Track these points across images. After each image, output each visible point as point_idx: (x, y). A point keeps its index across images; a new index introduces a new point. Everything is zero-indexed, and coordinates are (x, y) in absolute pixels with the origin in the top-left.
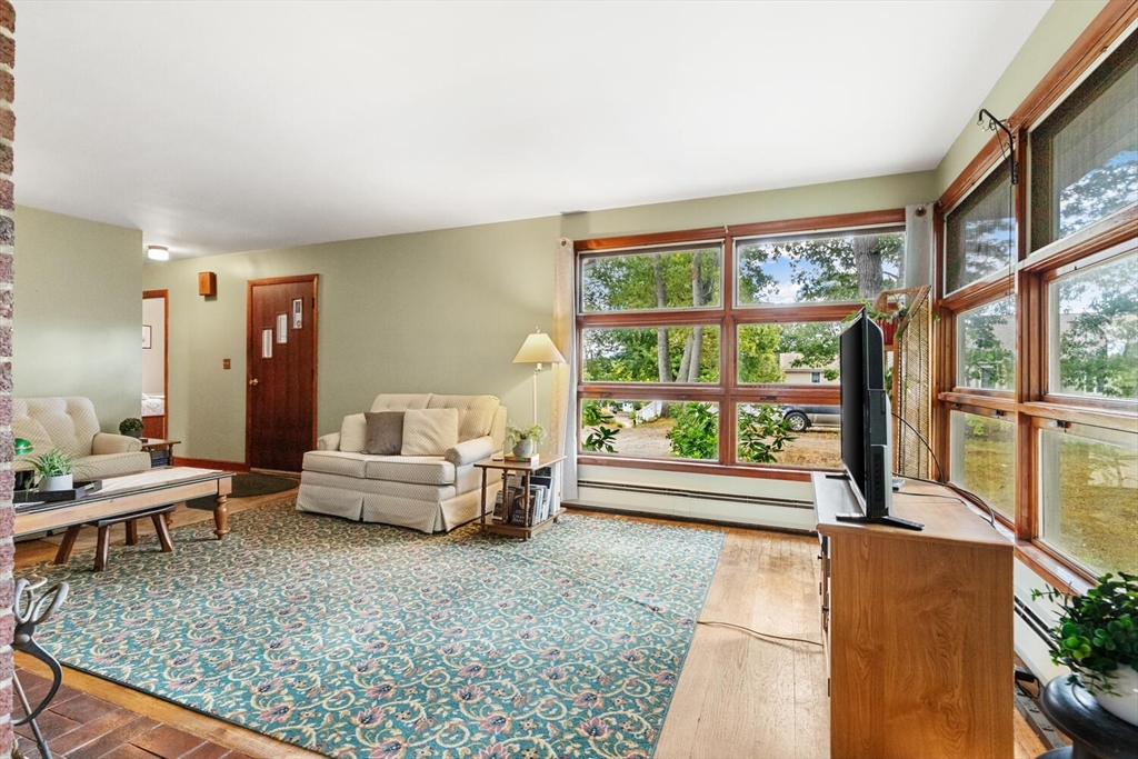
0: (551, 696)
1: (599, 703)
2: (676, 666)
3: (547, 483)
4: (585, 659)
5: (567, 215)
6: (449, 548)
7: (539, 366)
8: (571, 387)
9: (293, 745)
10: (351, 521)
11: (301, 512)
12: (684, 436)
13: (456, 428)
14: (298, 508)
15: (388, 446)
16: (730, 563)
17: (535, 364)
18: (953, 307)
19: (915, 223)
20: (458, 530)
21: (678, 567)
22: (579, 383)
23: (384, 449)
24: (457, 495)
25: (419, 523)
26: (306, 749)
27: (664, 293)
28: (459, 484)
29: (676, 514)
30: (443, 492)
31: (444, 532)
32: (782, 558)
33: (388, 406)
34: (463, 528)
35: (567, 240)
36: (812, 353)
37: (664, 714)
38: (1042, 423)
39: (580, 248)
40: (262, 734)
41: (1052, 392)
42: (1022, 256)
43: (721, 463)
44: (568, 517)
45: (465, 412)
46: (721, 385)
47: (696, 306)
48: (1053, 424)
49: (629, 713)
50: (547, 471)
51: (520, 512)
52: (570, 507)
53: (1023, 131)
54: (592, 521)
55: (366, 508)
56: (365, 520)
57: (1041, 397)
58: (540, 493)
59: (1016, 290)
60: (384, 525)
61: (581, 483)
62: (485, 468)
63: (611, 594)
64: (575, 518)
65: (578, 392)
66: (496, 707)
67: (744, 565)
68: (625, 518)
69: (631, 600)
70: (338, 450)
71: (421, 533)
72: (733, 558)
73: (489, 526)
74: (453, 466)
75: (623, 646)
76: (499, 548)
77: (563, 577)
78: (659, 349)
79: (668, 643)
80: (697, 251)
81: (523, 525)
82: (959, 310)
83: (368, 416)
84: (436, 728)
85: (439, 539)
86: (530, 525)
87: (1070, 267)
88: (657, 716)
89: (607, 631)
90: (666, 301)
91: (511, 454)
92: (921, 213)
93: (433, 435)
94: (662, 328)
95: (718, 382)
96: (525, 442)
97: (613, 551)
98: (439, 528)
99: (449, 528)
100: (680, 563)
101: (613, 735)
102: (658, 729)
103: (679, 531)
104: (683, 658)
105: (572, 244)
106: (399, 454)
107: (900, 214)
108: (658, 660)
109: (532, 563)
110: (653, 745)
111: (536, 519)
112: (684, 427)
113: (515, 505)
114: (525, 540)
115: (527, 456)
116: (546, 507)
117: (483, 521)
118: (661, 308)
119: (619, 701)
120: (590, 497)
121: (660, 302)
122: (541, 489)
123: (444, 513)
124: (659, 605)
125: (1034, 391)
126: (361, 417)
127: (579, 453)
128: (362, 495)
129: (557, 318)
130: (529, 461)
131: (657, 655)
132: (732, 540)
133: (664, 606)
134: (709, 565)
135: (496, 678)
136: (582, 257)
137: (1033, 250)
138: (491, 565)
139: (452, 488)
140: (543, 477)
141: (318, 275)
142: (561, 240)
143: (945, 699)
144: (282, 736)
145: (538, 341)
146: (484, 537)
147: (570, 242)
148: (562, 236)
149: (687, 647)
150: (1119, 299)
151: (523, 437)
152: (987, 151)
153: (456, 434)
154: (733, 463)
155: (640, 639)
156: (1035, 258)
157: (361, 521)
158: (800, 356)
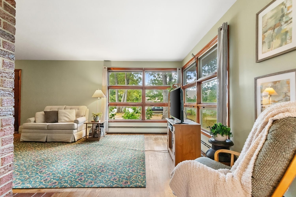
0: (121, 168)
1: (132, 167)
2: (144, 158)
3: (103, 127)
4: (125, 160)
5: (105, 61)
6: (78, 145)
7: (99, 98)
8: (107, 104)
9: (63, 188)
10: (42, 142)
11: (22, 142)
12: (127, 116)
13: (75, 115)
14: (21, 140)
15: (53, 120)
16: (147, 140)
17: (98, 98)
18: (185, 88)
19: (178, 71)
20: (78, 141)
21: (137, 142)
22: (108, 102)
23: (52, 121)
24: (77, 132)
25: (67, 140)
26: (68, 188)
27: (117, 81)
28: (78, 129)
29: (132, 132)
30: (74, 131)
31: (75, 142)
32: (156, 138)
33: (51, 109)
34: (79, 140)
35: (106, 67)
36: (152, 97)
37: (145, 166)
38: (200, 108)
39: (109, 69)
40: (53, 188)
41: (202, 102)
42: (197, 79)
43: (142, 120)
44: (107, 135)
45: (77, 110)
46: (142, 103)
47: (126, 85)
48: (202, 107)
49: (138, 167)
50: (103, 124)
51: (97, 134)
52: (108, 133)
53: (197, 58)
54: (113, 136)
55: (48, 137)
56: (48, 141)
57: (200, 103)
58: (102, 129)
59: (196, 85)
60: (54, 142)
61: (109, 127)
62: (87, 124)
63: (125, 149)
64: (109, 135)
65: (108, 105)
66: (110, 171)
67: (150, 140)
68: (121, 134)
69: (130, 149)
70: (35, 122)
71: (68, 143)
72: (147, 139)
73: (87, 139)
74: (77, 124)
75: (132, 157)
76: (93, 143)
77: (112, 147)
78: (116, 96)
79: (141, 155)
80: (126, 72)
81: (98, 137)
82: (186, 88)
83: (45, 112)
84: (99, 177)
85: (74, 143)
86: (100, 137)
87: (204, 82)
88: (144, 166)
89: (127, 155)
90: (118, 83)
91: (93, 120)
92: (179, 69)
93: (69, 117)
94: (116, 90)
95: (141, 102)
96: (97, 117)
97: (121, 141)
98: (73, 141)
99: (76, 140)
100: (137, 141)
101: (137, 171)
102: (145, 168)
103: (134, 136)
104: (144, 157)
105: (107, 68)
106: (58, 122)
107: (176, 69)
108: (140, 158)
109: (103, 145)
110: (145, 170)
111: (101, 136)
112: (127, 114)
113: (95, 133)
114: (98, 141)
115: (98, 120)
116: (103, 132)
117: (86, 138)
118: (116, 85)
119: (135, 166)
120: (111, 130)
121: (116, 84)
122: (102, 128)
123: (75, 136)
124: (136, 149)
125: (199, 102)
126: (43, 113)
127: (108, 120)
128: (46, 134)
129: (103, 86)
130: (98, 121)
131: (140, 157)
132: (146, 136)
133: (137, 149)
134: (143, 141)
135: (107, 167)
136: (109, 71)
137: (199, 78)
138: (92, 147)
139: (76, 130)
140: (102, 125)
141: (21, 70)
142: (104, 67)
143: (192, 151)
144: (59, 187)
145: (98, 92)
146: (87, 142)
147: (106, 68)
148: (104, 66)
149: (144, 155)
150: (204, 88)
151: (97, 116)
152: (192, 60)
153: (75, 116)
154: (145, 120)
155: (135, 155)
156: (199, 80)
157: (46, 142)
158: (149, 98)
